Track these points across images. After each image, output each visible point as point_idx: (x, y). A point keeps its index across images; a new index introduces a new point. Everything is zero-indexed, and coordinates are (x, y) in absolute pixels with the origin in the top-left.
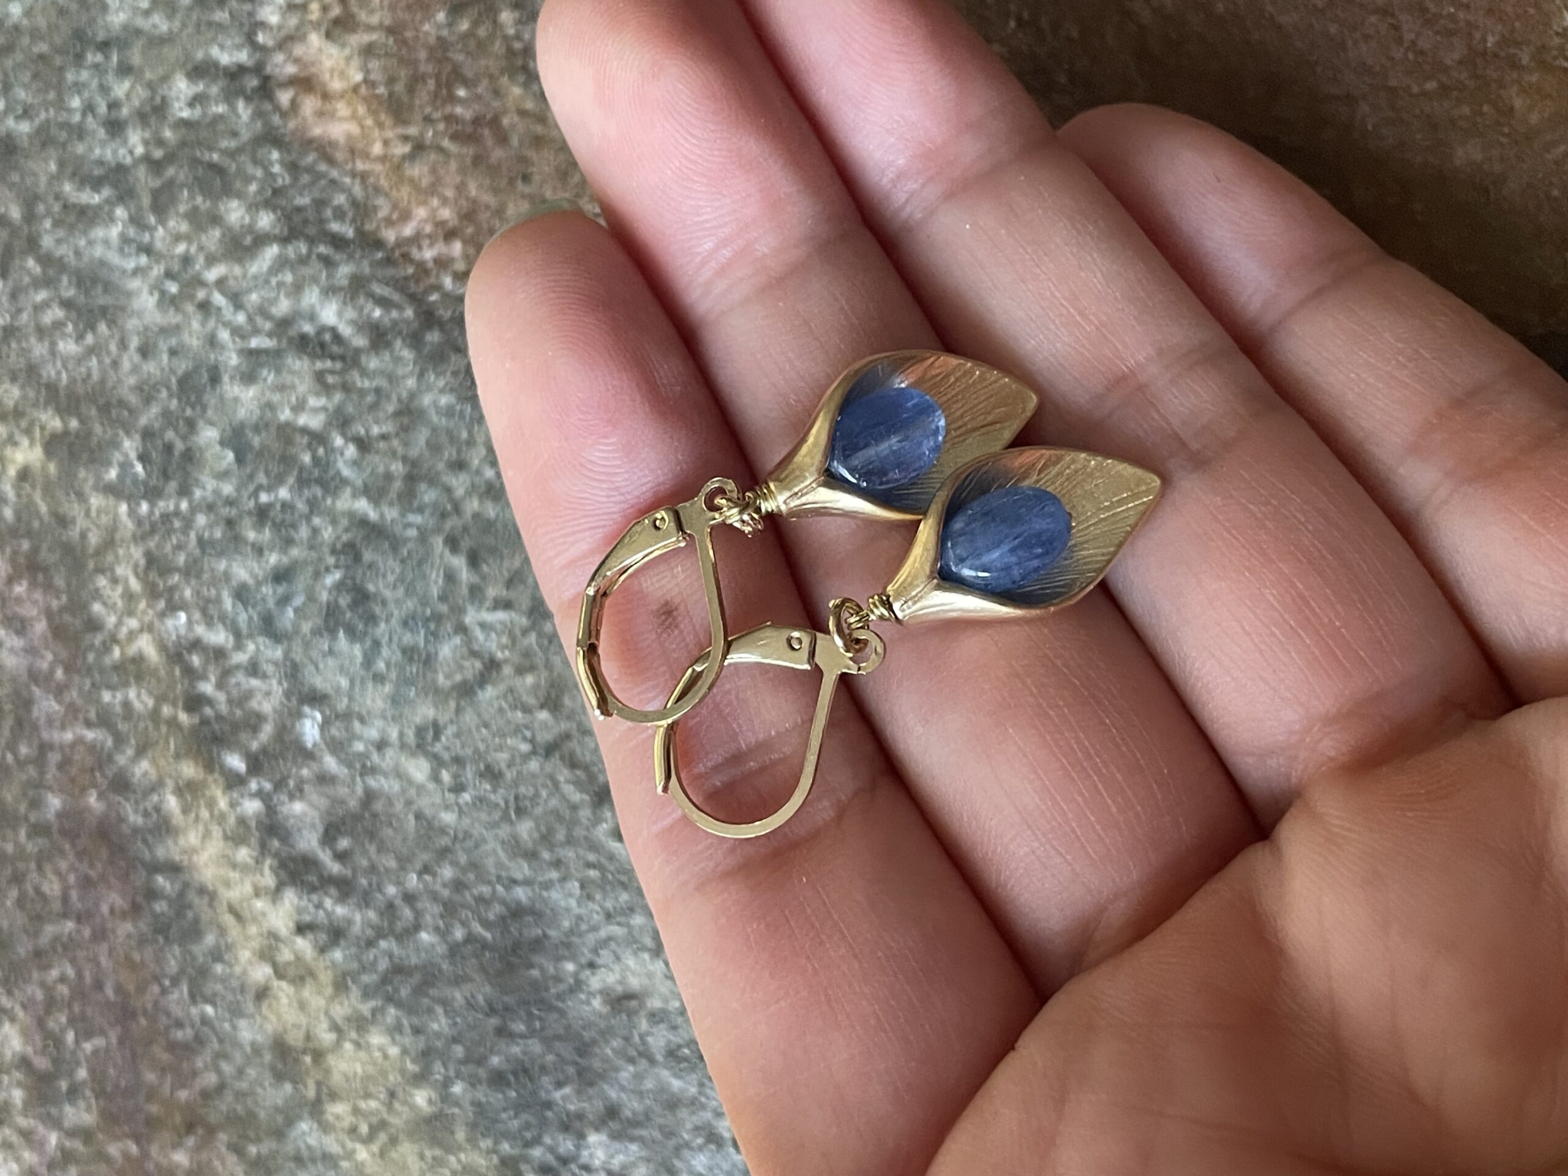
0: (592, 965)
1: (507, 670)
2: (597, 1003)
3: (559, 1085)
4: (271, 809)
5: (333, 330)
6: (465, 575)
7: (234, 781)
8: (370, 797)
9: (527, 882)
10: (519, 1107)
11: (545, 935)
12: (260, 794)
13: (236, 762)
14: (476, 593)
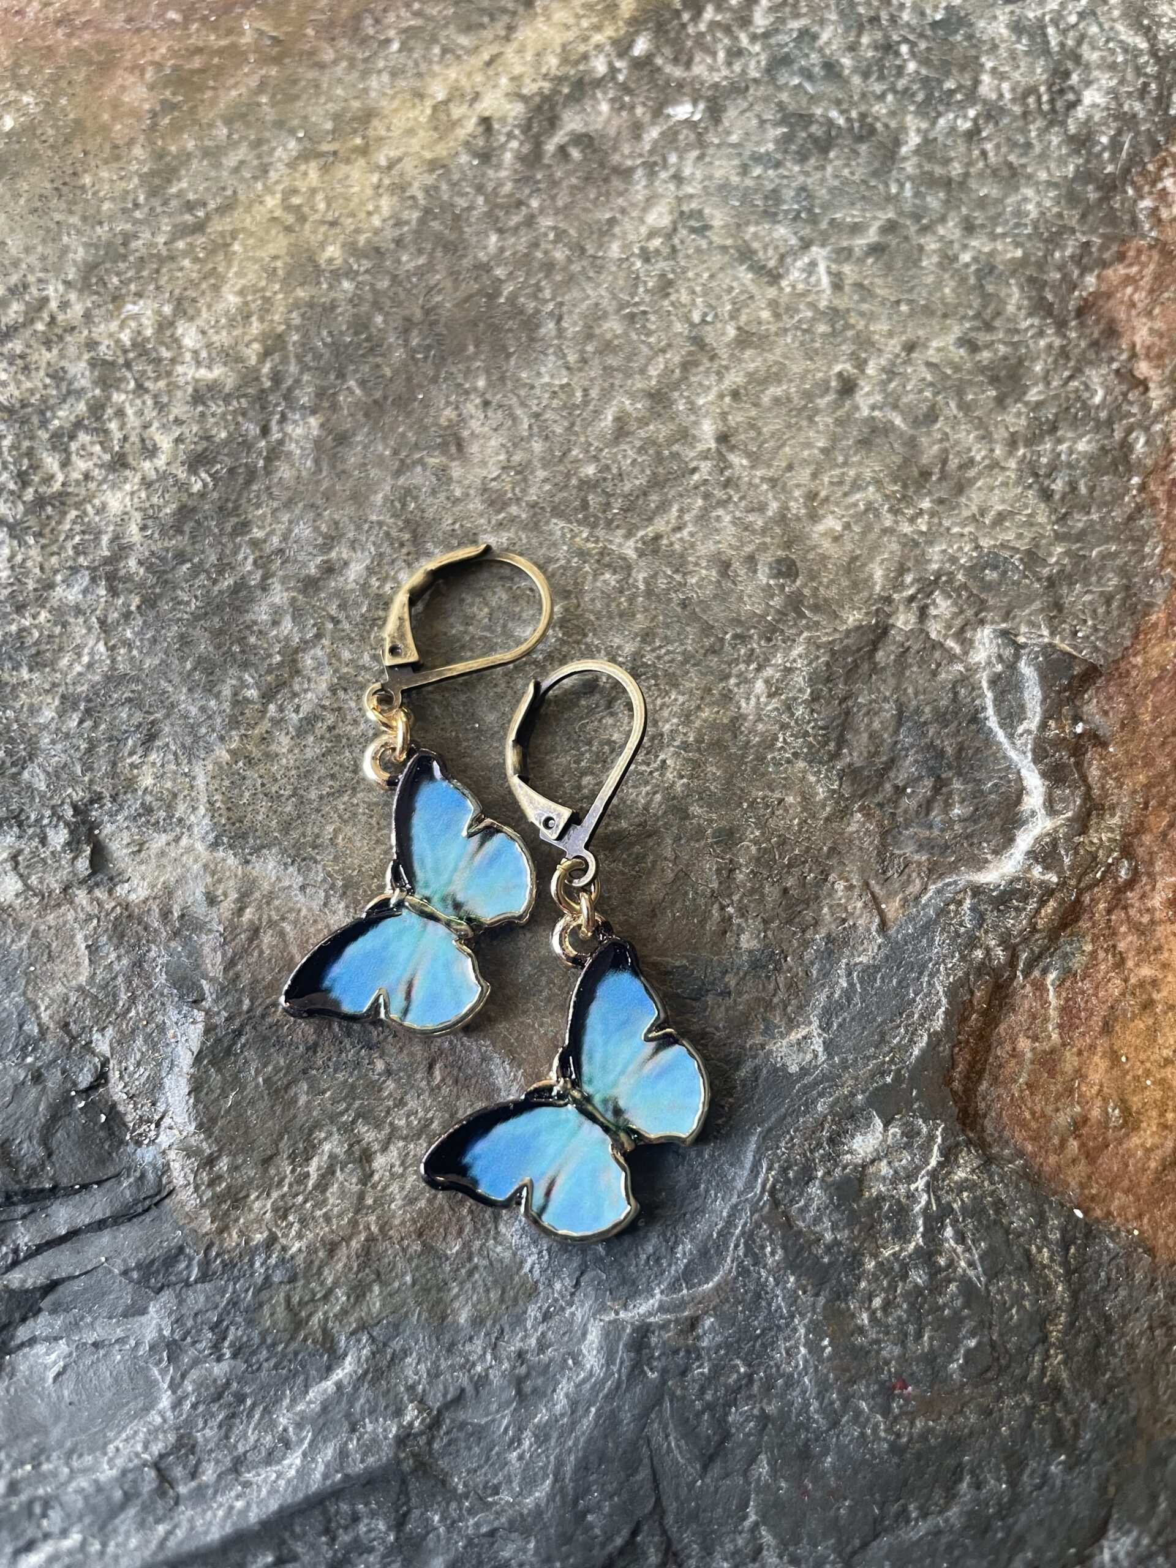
0: (486, 404)
1: (772, 292)
2: (449, 413)
3: (362, 383)
4: (599, 83)
5: (1078, 102)
6: (860, 243)
7: (623, 47)
8: (627, 174)
9: (560, 333)
10: (336, 347)
11: (509, 356)
12: (613, 71)
13: (641, 46)
14: (843, 254)
